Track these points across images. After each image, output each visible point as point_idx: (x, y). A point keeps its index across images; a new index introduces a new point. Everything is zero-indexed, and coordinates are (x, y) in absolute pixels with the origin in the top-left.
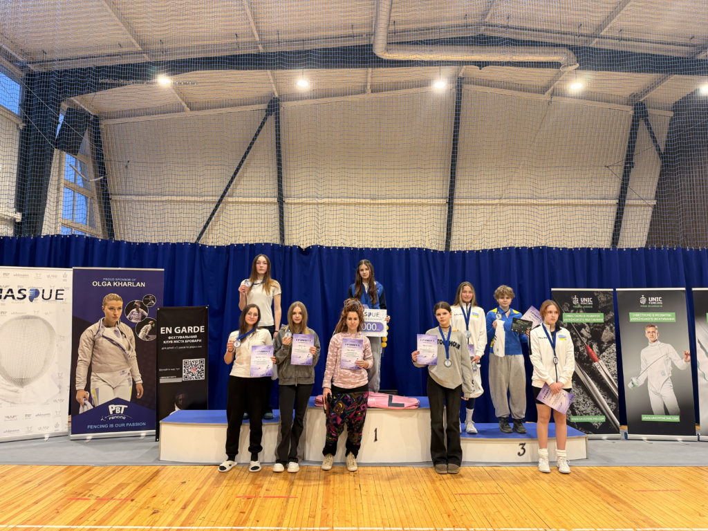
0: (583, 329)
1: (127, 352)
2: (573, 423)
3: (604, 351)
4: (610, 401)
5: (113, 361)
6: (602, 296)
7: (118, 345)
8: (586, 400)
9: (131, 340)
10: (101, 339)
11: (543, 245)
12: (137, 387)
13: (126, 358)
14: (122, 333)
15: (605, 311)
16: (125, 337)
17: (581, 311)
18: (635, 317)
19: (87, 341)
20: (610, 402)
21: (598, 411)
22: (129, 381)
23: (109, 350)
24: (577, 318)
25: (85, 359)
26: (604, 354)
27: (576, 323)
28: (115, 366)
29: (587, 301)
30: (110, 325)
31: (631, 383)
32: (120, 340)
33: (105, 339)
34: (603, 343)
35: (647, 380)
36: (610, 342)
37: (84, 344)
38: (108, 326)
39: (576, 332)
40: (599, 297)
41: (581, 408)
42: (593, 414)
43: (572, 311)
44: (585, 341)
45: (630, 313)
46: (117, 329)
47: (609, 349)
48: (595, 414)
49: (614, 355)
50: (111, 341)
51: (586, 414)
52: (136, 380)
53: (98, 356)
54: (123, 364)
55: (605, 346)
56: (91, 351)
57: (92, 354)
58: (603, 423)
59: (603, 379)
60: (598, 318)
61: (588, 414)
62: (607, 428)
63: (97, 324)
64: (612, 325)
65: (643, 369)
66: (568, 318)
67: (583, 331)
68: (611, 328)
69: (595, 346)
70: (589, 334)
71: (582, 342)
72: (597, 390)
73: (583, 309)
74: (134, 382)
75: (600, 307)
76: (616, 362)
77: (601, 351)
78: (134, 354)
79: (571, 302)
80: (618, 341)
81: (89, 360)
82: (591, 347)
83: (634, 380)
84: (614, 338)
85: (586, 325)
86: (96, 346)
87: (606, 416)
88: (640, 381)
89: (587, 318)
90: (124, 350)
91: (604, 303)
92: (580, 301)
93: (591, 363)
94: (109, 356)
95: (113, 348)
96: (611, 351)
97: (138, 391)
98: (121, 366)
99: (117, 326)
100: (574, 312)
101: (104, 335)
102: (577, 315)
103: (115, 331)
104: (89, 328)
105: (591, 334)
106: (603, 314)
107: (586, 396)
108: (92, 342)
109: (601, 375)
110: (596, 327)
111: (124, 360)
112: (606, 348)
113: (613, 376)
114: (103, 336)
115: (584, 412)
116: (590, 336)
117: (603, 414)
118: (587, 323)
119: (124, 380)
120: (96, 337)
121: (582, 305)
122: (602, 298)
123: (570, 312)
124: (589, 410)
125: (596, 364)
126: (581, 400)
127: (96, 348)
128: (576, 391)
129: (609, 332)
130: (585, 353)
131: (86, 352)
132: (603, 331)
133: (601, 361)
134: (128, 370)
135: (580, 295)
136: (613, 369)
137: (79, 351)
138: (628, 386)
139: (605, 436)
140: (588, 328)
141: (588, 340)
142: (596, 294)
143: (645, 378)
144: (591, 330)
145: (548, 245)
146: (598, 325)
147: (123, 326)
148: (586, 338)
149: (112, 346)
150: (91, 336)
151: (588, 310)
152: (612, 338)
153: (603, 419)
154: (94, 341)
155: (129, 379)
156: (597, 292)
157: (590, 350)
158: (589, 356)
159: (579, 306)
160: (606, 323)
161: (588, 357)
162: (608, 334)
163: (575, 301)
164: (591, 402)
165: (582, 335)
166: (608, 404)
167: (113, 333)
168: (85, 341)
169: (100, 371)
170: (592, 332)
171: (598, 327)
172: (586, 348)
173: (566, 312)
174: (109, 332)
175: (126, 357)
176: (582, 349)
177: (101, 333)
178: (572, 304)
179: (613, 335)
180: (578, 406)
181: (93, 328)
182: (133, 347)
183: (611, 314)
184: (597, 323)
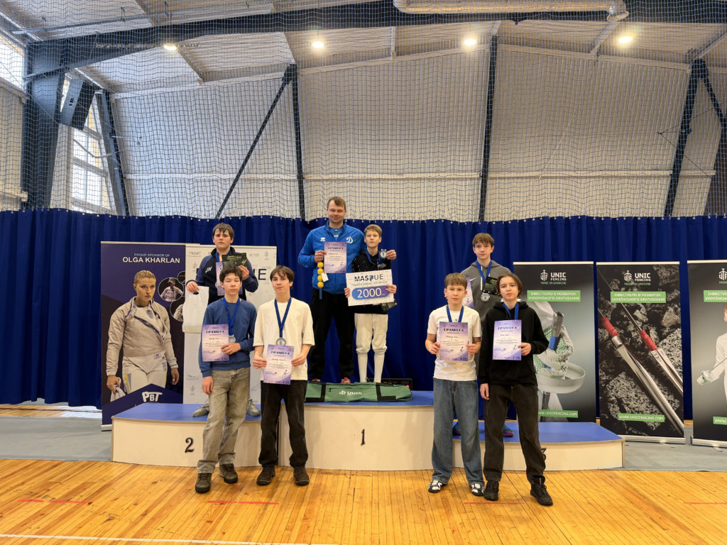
0: (637, 311)
1: (161, 334)
2: (622, 421)
3: (665, 337)
4: (671, 398)
5: (145, 344)
6: (663, 270)
7: (151, 326)
8: (639, 395)
9: (165, 320)
10: (133, 320)
11: (582, 214)
12: (172, 372)
13: (160, 341)
14: (155, 313)
15: (668, 289)
16: (159, 317)
17: (636, 289)
18: (711, 296)
19: (118, 322)
20: (673, 399)
21: (655, 409)
22: (164, 366)
23: (142, 332)
24: (629, 297)
25: (116, 342)
26: (665, 341)
27: (627, 304)
28: (147, 349)
29: (643, 277)
30: (143, 304)
31: (701, 377)
32: (152, 320)
33: (137, 320)
34: (665, 328)
35: (723, 374)
36: (674, 327)
37: (115, 325)
38: (140, 306)
39: (627, 314)
40: (659, 272)
41: (632, 404)
42: (648, 412)
43: (623, 289)
44: (639, 326)
45: (705, 292)
46: (149, 308)
47: (672, 335)
48: (651, 413)
49: (679, 343)
50: (144, 321)
51: (638, 412)
52: (171, 364)
53: (130, 338)
54: (157, 347)
55: (667, 331)
56: (122, 333)
57: (124, 336)
58: (662, 423)
59: (663, 371)
60: (659, 297)
61: (642, 412)
62: (668, 429)
63: (128, 304)
64: (676, 306)
65: (718, 360)
66: (617, 297)
67: (637, 313)
68: (675, 310)
69: (653, 331)
70: (645, 317)
71: (636, 326)
72: (654, 384)
73: (637, 287)
74: (169, 366)
75: (660, 284)
76: (681, 352)
77: (661, 337)
78: (169, 336)
79: (621, 278)
80: (685, 326)
81: (120, 343)
82: (648, 332)
83: (706, 374)
84: (680, 322)
85: (641, 306)
86: (128, 327)
87: (666, 416)
88: (714, 375)
89: (643, 297)
90: (158, 332)
91: (666, 278)
92: (633, 278)
93: (647, 351)
94: (143, 338)
95: (145, 330)
96: (675, 337)
97: (174, 376)
98: (154, 349)
99: (149, 305)
100: (626, 290)
101: (137, 316)
102: (629, 294)
103: (148, 311)
104: (120, 308)
105: (647, 316)
106: (664, 293)
107: (639, 391)
108: (123, 324)
109: (660, 367)
110: (654, 308)
111: (159, 342)
112: (669, 334)
113: (676, 367)
114: (135, 317)
115: (637, 409)
116: (646, 319)
117: (662, 412)
118: (643, 304)
119: (158, 365)
120: (128, 318)
121: (637, 282)
122: (664, 274)
123: (620, 291)
124: (643, 407)
125: (653, 353)
126: (633, 394)
127: (128, 330)
128: (625, 384)
129: (673, 315)
130: (639, 340)
131: (117, 334)
132: (664, 313)
133: (660, 350)
134: (162, 354)
135: (634, 270)
136: (677, 360)
137: (110, 334)
138: (697, 381)
139: (663, 440)
140: (643, 310)
141: (644, 323)
142: (655, 269)
143: (721, 372)
144: (648, 312)
145: (588, 214)
146: (657, 306)
147: (156, 306)
148: (641, 321)
149: (145, 327)
150: (123, 317)
151: (644, 288)
152: (676, 322)
153: (661, 418)
154: (125, 323)
155: (163, 363)
156: (658, 266)
157: (646, 336)
158: (645, 342)
159: (632, 283)
160: (669, 303)
161: (643, 344)
162: (671, 317)
163: (628, 277)
164: (646, 397)
165: (636, 318)
166: (669, 401)
167: (146, 314)
168: (116, 323)
169: (133, 354)
170: (649, 314)
171: (658, 309)
172: (641, 333)
173: (615, 290)
174: (141, 312)
175: (160, 339)
176: (636, 334)
177: (132, 313)
178: (623, 281)
179: (678, 318)
180: (628, 402)
181: (125, 307)
182: (168, 328)
183: (676, 293)
184: (655, 304)
